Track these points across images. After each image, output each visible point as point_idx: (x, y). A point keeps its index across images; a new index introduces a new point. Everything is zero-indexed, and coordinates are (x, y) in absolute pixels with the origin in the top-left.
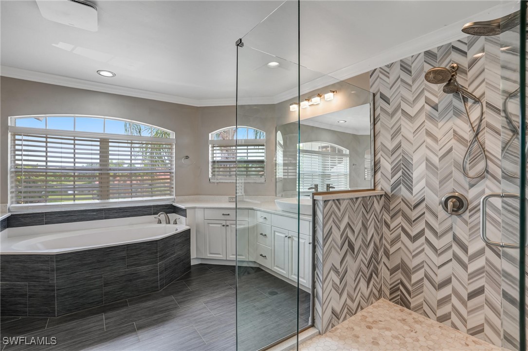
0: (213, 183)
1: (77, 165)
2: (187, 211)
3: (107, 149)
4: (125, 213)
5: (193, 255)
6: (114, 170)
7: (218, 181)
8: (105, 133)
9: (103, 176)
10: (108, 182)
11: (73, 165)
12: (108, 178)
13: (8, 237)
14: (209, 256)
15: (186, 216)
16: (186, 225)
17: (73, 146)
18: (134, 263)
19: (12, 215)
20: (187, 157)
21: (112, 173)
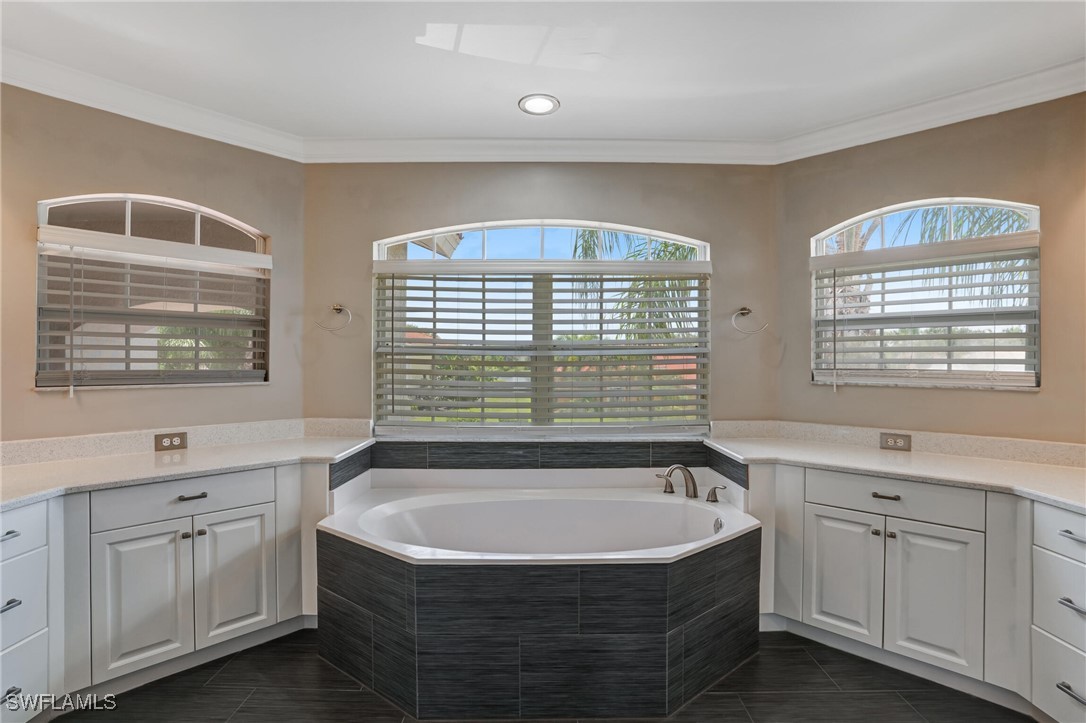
0: (825, 385)
1: (489, 337)
2: (752, 470)
3: (547, 298)
4: (586, 456)
5: (767, 604)
6: (562, 349)
7: (841, 382)
8: (546, 257)
9: (539, 364)
10: (550, 379)
11: (479, 337)
12: (550, 369)
13: (372, 488)
14: (817, 618)
15: (746, 486)
16: (747, 511)
17: (481, 294)
18: (599, 621)
19: (377, 442)
20: (744, 312)
21: (557, 355)
